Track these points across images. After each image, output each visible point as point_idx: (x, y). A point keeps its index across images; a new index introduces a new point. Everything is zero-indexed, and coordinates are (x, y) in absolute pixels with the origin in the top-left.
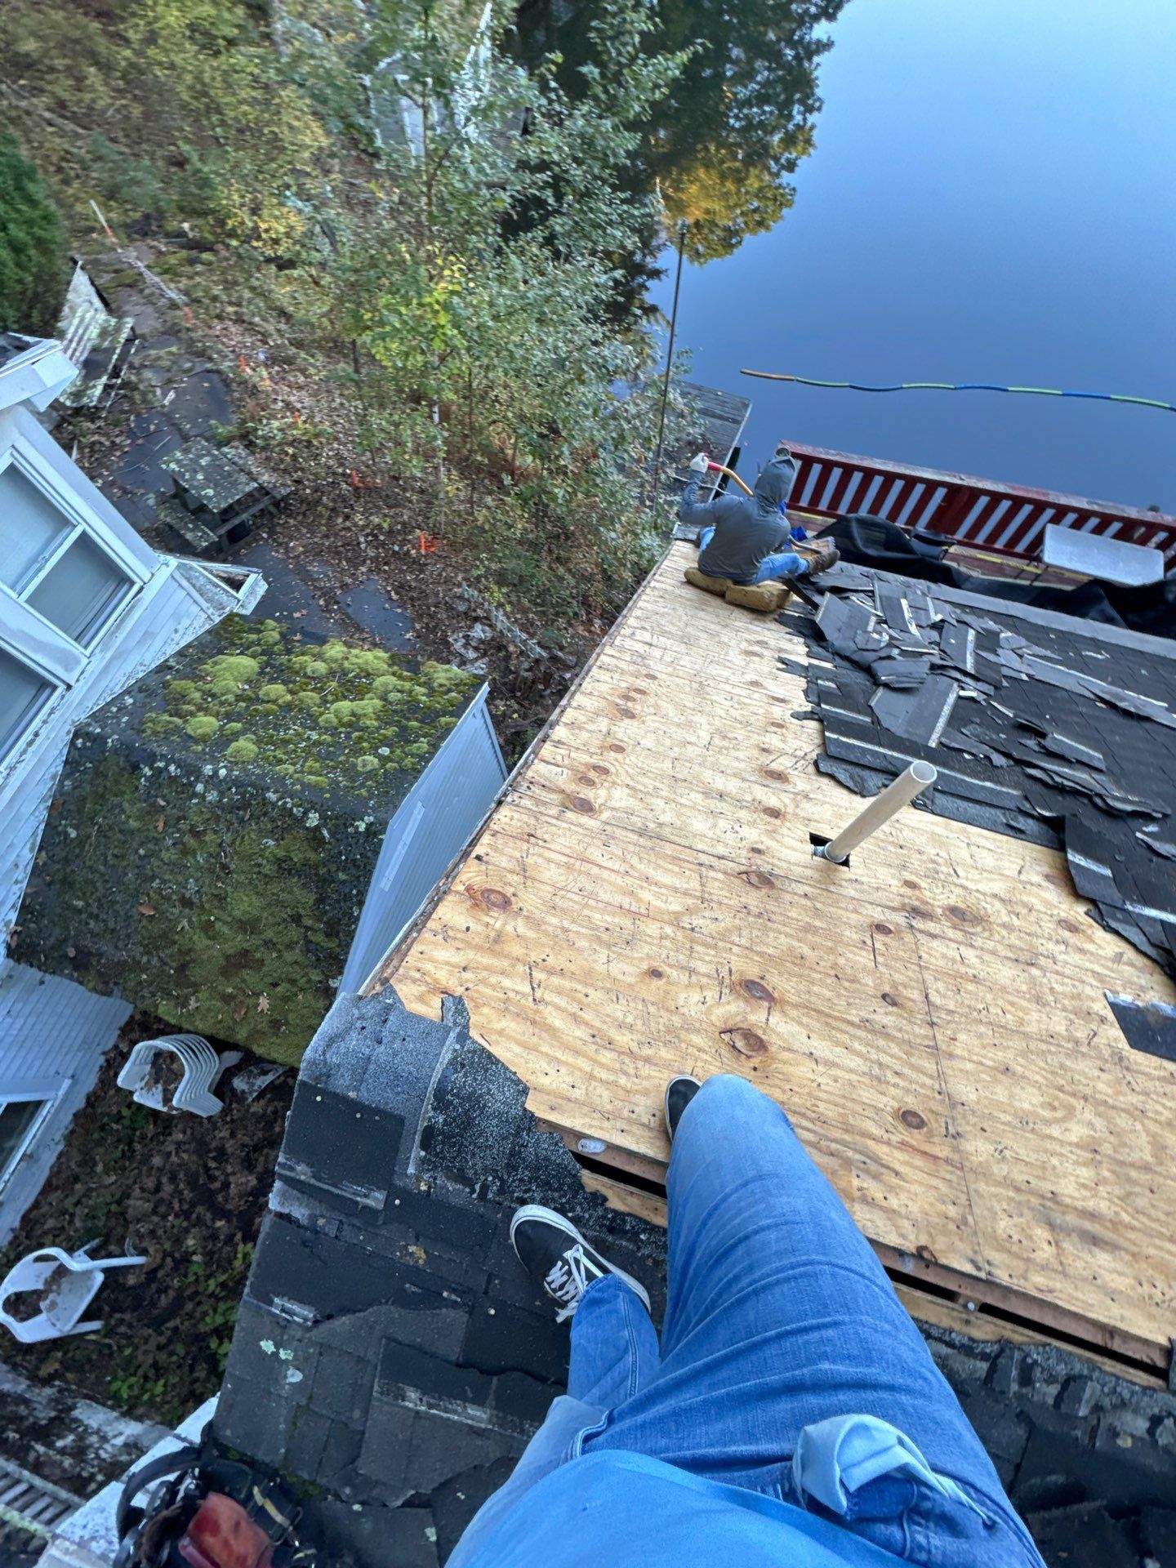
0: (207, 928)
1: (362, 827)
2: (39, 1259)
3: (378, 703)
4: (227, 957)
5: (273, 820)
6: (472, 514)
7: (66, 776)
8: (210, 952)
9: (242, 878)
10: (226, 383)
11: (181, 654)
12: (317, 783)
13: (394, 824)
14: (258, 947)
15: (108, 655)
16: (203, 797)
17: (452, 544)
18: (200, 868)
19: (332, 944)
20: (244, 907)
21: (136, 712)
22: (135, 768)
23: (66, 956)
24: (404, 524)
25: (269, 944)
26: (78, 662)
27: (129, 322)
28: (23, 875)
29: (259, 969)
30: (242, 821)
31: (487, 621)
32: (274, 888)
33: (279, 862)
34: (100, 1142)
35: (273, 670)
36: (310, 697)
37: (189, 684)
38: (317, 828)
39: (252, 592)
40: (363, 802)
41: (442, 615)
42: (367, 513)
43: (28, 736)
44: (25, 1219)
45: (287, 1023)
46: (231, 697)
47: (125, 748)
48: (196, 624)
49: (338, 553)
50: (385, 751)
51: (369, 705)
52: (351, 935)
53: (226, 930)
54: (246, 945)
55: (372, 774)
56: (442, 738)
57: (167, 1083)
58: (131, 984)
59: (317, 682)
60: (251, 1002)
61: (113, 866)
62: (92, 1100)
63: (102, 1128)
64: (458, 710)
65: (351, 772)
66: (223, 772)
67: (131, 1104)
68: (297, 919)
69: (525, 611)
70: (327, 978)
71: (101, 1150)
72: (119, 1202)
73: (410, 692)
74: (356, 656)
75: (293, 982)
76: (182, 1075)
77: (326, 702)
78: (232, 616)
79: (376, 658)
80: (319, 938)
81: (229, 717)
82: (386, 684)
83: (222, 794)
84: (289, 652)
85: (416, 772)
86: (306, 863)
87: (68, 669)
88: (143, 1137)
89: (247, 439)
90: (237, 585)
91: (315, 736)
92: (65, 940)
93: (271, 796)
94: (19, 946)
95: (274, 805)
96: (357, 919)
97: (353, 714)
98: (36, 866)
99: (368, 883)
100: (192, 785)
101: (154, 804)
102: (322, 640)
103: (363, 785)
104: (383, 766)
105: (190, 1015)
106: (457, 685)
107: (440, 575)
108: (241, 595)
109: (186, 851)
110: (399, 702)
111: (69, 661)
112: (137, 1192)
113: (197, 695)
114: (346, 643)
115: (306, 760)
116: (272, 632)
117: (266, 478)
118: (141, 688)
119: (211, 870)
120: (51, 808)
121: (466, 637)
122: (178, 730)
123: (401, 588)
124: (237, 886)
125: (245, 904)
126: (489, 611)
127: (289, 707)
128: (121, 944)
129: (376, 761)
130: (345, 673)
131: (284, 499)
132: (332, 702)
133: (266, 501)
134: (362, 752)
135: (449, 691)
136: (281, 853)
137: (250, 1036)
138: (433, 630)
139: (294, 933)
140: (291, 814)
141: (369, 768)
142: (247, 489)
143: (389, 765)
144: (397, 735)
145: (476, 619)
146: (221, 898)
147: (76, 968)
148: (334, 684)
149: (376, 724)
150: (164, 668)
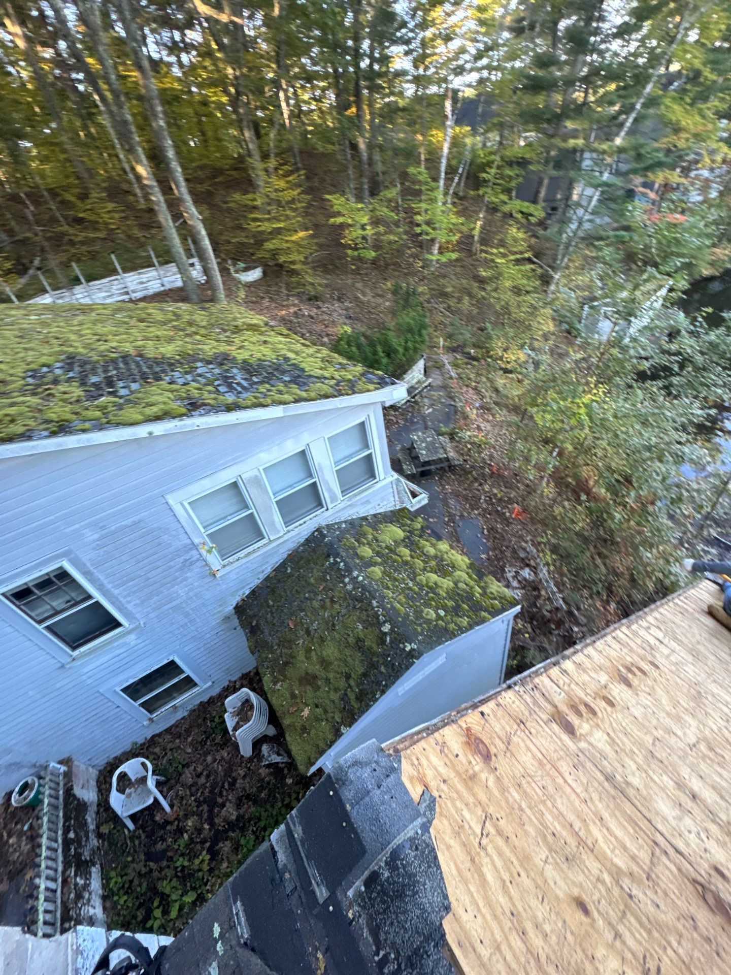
0: (308, 651)
1: (408, 648)
2: (143, 764)
3: (451, 584)
4: (307, 673)
5: (368, 616)
6: (552, 507)
7: (303, 545)
8: (303, 665)
9: (337, 636)
10: (455, 412)
11: (375, 515)
12: (399, 610)
13: (426, 657)
14: (321, 679)
15: (349, 503)
16: (345, 585)
17: (532, 519)
18: (323, 619)
19: (356, 705)
21: (344, 532)
22: (328, 556)
23: (251, 623)
24: (509, 499)
25: (328, 681)
26: (337, 501)
27: (430, 380)
28: (262, 576)
29: (316, 692)
30: (354, 607)
31: (535, 569)
32: (348, 652)
33: (358, 639)
34: (199, 726)
35: (409, 542)
36: (419, 564)
37: (370, 530)
38: (385, 634)
39: (419, 502)
40: (417, 634)
41: (508, 554)
42: (492, 486)
43: (301, 522)
45: (309, 734)
46: (383, 545)
47: (331, 544)
48: (388, 506)
49: (467, 499)
50: (442, 613)
51: (446, 583)
52: (368, 707)
53: (314, 658)
54: (318, 673)
55: (428, 622)
56: (478, 624)
57: (240, 720)
58: (264, 655)
59: (427, 558)
60: (301, 706)
61: (293, 595)
62: (211, 701)
63: (205, 719)
64: (495, 613)
65: (418, 614)
66: (361, 578)
67: (222, 717)
68: (348, 677)
69: (562, 574)
70: (342, 723)
71: (196, 731)
72: (184, 766)
73: (472, 588)
74: (452, 555)
75: (326, 711)
76: (248, 721)
77: (426, 570)
78: (405, 508)
80: (352, 696)
81: (378, 554)
82: (460, 576)
83: (354, 589)
84: (421, 536)
85: (452, 635)
86: (370, 649)
87: (332, 502)
88: (213, 740)
90: (414, 495)
91: (411, 584)
92: (255, 616)
93: (374, 603)
94: (241, 606)
95: (373, 608)
96: (376, 700)
97: (436, 584)
98: (268, 576)
99: (394, 683)
100: (344, 576)
101: (324, 576)
102: (439, 538)
103: (420, 625)
104: (437, 620)
105: (274, 691)
106: (501, 598)
107: (517, 532)
108: (414, 501)
109: (323, 607)
110: (463, 590)
111: (334, 499)
112: (192, 768)
113: (370, 537)
114: (450, 545)
116: (418, 524)
117: (452, 454)
118: (351, 523)
119: (327, 623)
120: (289, 555)
121: (517, 573)
122: (354, 548)
123: (491, 530)
124: (333, 639)
125: (331, 651)
126: (538, 564)
127: (406, 563)
128: (272, 633)
130: (442, 560)
132: (428, 572)
134: (430, 606)
135: (495, 599)
136: (361, 636)
137: (289, 725)
138: (499, 560)
139: (342, 684)
140: (378, 618)
142: (441, 456)
143: (440, 622)
144: (453, 608)
145: (528, 565)
146: (322, 640)
147: (251, 632)
148: (435, 563)
149: (445, 595)
150: (365, 518)
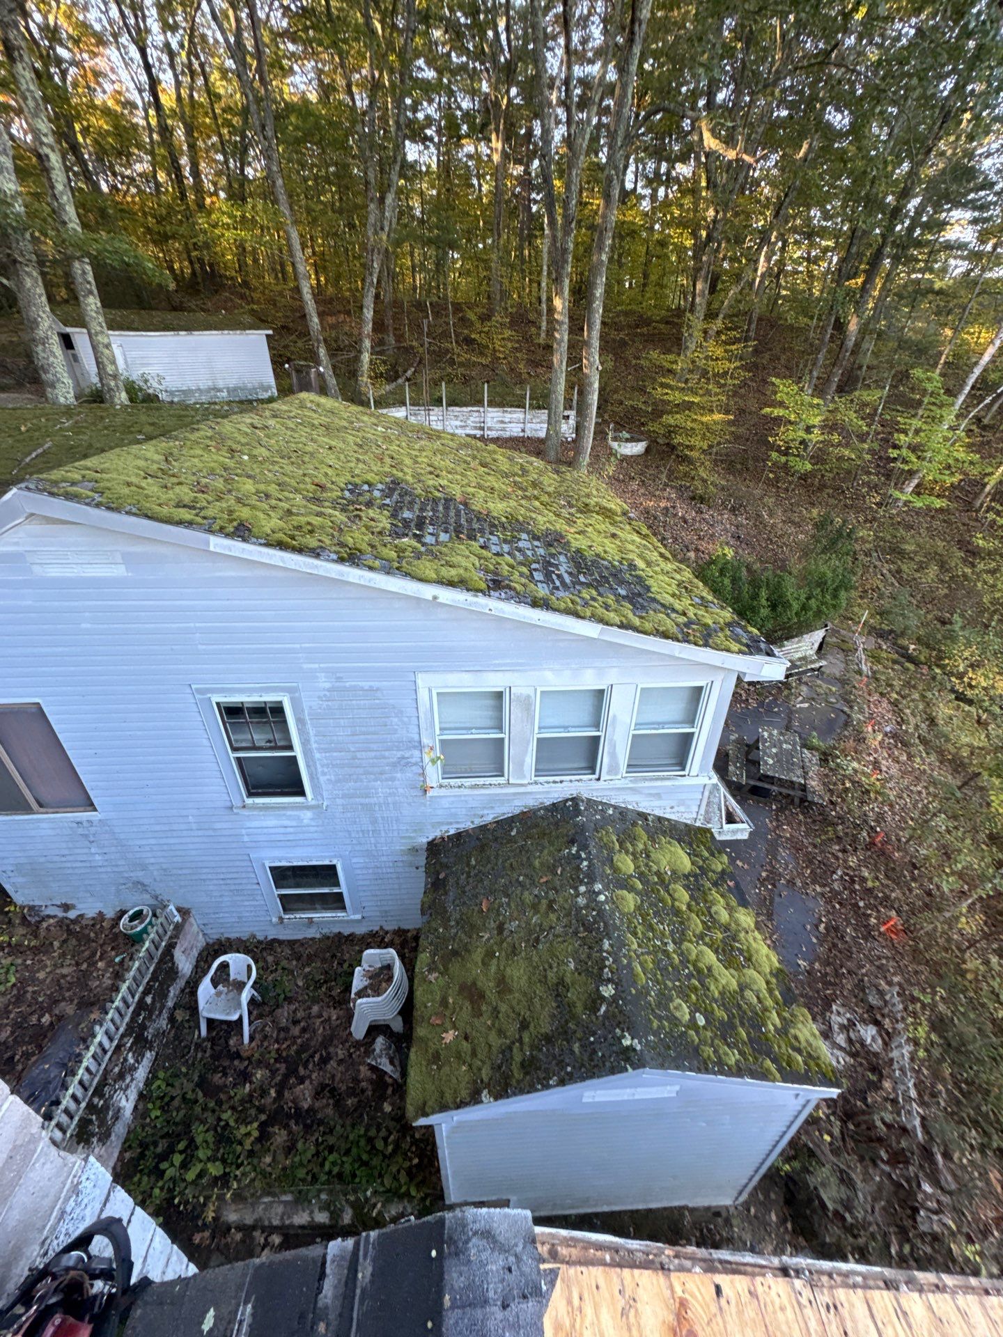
0: (490, 954)
1: (627, 1042)
2: (249, 967)
3: (734, 985)
4: (474, 984)
5: (589, 957)
6: (963, 951)
7: (546, 809)
8: (475, 969)
9: (536, 959)
10: (846, 724)
11: (660, 819)
12: (637, 975)
13: (648, 1074)
14: (489, 1004)
15: (631, 785)
16: (578, 895)
17: (915, 950)
18: (528, 923)
19: (517, 1074)
20: (516, 974)
21: (607, 820)
22: (572, 842)
23: (438, 874)
24: (887, 898)
25: (496, 1011)
26: (616, 774)
27: (823, 663)
28: (478, 822)
29: (474, 1016)
30: (576, 933)
31: (888, 1037)
32: (540, 989)
33: (561, 981)
34: (324, 960)
35: (694, 882)
37: (645, 837)
38: (603, 998)
39: (735, 832)
40: (649, 1030)
41: (848, 984)
42: (863, 863)
43: (558, 779)
44: (274, 940)
45: (439, 1068)
46: (655, 868)
47: (582, 829)
48: (685, 815)
49: (811, 862)
50: (701, 1021)
51: (727, 979)
52: (531, 1089)
53: (493, 969)
54: (488, 993)
55: (675, 1021)
56: (754, 1075)
57: (370, 986)
58: (434, 925)
59: (712, 922)
60: (448, 1025)
61: (504, 867)
62: (351, 938)
63: (334, 956)
64: (791, 1075)
65: (664, 1000)
66: (602, 898)
67: (352, 967)
68: (524, 1026)
69: (937, 1076)
70: (488, 1086)
71: (319, 964)
72: (286, 999)
73: (765, 1009)
74: (755, 939)
75: (474, 1054)
76: (379, 995)
77: (702, 939)
78: (709, 830)
79: (767, 956)
80: (518, 1058)
81: (641, 876)
82: (755, 983)
83: (587, 907)
84: (715, 884)
85: (703, 1067)
86: (571, 1005)
87: (609, 773)
88: (330, 989)
89: (825, 758)
90: (731, 819)
91: (671, 947)
92: (448, 867)
93: (606, 944)
94: (436, 845)
95: (601, 950)
96: (547, 1087)
97: (709, 969)
98: (486, 826)
99: (583, 1079)
100: (581, 882)
101: (555, 867)
102: (744, 903)
103: (660, 1018)
104: (687, 1027)
105: (424, 980)
106: (810, 1056)
107: (879, 958)
108: (727, 827)
109: (535, 907)
110: (750, 1005)
111: (613, 769)
112: (293, 1007)
113: (641, 846)
114: (757, 923)
115: (648, 953)
116: (719, 864)
117: (814, 783)
118: (623, 813)
119: (530, 932)
120: (523, 813)
121: (851, 1024)
122: (611, 850)
123: (833, 929)
124: (529, 959)
125: (518, 973)
126: (896, 1032)
127: (677, 912)
128: (457, 902)
129: (687, 1017)
130: (735, 938)
131: (812, 803)
133: (799, 793)
134: (686, 998)
135: (799, 1051)
136: (568, 980)
137: (421, 1039)
138: (827, 984)
139: (512, 1029)
140: (601, 969)
141: (678, 1014)
142: (795, 779)
143: (692, 1033)
144: (722, 1022)
145: (877, 1023)
146: (514, 951)
147: (433, 884)
148: (720, 936)
150: (644, 816)
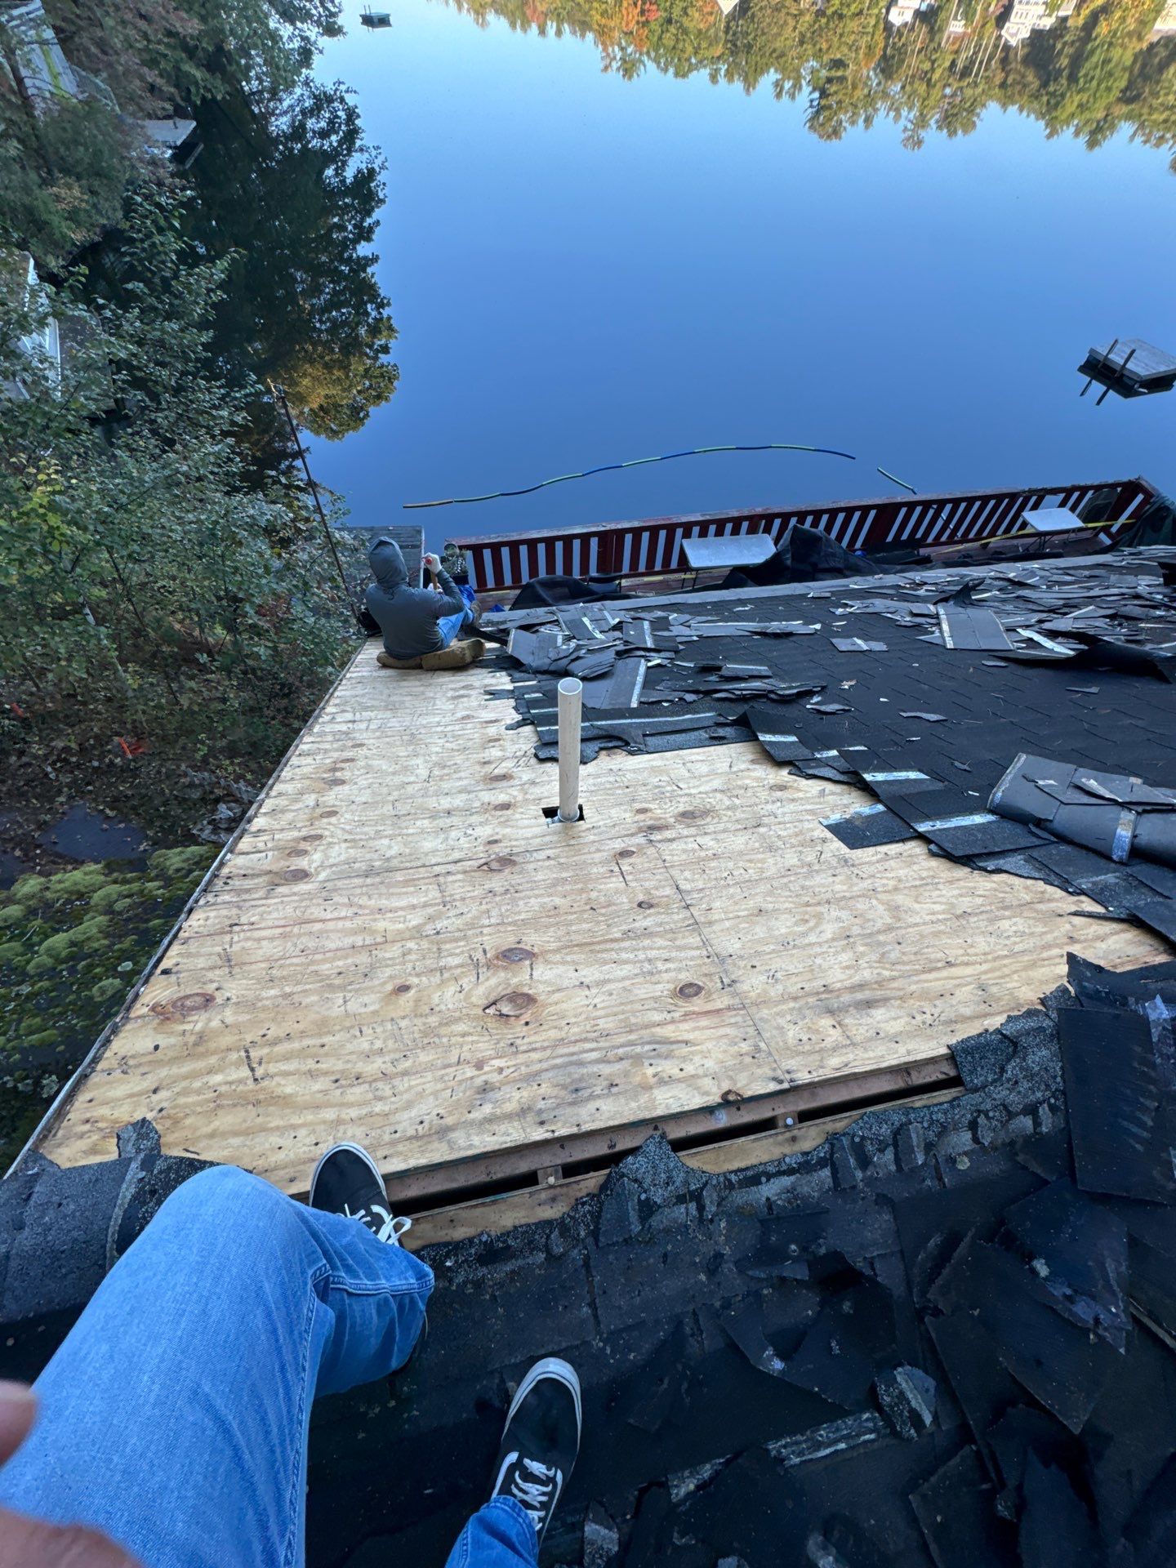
3: (102, 919)
17: (163, 738)
36: (7, 949)
41: (176, 811)
50: (127, 966)
51: (92, 926)
55: (116, 998)
59: (13, 929)
65: (87, 1008)
73: (141, 892)
74: (60, 882)
77: (33, 945)
79: (86, 874)
82: (109, 895)
91: (26, 989)
97: (73, 944)
104: (128, 983)
110: (130, 907)
114: (40, 873)
115: (20, 1022)
123: (116, 802)
129: (117, 981)
132: (40, 943)
134: (96, 980)
141: (109, 993)
144: (137, 943)
148: (39, 921)
149: (106, 942)
